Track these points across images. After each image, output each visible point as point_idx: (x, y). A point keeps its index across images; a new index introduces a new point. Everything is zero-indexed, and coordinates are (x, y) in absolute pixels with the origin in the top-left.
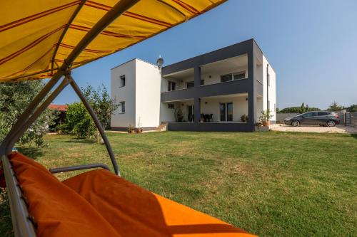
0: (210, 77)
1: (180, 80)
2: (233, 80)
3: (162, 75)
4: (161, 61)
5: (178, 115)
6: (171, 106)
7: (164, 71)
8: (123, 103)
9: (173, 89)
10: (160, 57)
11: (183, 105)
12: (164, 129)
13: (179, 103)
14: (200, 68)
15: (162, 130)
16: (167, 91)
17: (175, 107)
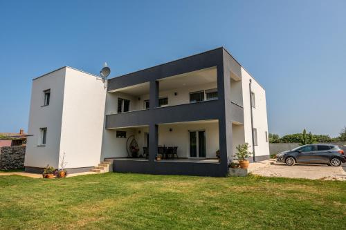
0: (176, 94)
1: (137, 97)
2: (205, 99)
3: (108, 90)
4: (107, 70)
5: (132, 147)
6: (120, 134)
7: (111, 84)
8: (44, 130)
9: (126, 109)
10: (106, 65)
11: (140, 132)
12: (106, 169)
13: (134, 130)
14: (157, 83)
15: (102, 171)
16: (115, 112)
17: (127, 136)
